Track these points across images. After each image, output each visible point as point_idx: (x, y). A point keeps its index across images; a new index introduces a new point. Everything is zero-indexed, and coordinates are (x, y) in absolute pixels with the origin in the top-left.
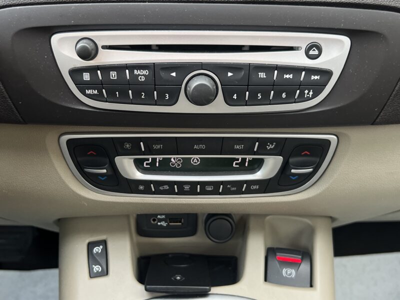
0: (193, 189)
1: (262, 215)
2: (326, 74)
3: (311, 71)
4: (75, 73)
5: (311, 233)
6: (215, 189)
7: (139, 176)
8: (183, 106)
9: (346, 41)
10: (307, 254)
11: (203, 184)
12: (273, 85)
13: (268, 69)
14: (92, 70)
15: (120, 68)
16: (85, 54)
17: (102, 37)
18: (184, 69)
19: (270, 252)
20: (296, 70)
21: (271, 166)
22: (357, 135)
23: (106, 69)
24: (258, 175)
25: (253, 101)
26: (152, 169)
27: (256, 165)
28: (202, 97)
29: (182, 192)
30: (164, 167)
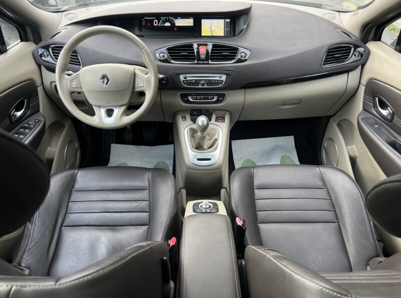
0: (201, 103)
1: (216, 110)
2: (223, 81)
3: (220, 80)
4: (183, 81)
5: (225, 115)
6: (205, 103)
7: (192, 100)
8: (200, 86)
9: (225, 76)
10: (224, 118)
11: (204, 102)
12: (214, 83)
13: (213, 80)
14: (186, 81)
15: (190, 80)
16: (185, 78)
17: (188, 75)
18: (200, 80)
19: (217, 118)
20: (218, 80)
21: (215, 99)
22: (230, 92)
23: (188, 80)
24: (214, 100)
25: (211, 85)
26: (194, 99)
27: (213, 98)
28: (203, 85)
29: (200, 104)
30: (197, 99)
